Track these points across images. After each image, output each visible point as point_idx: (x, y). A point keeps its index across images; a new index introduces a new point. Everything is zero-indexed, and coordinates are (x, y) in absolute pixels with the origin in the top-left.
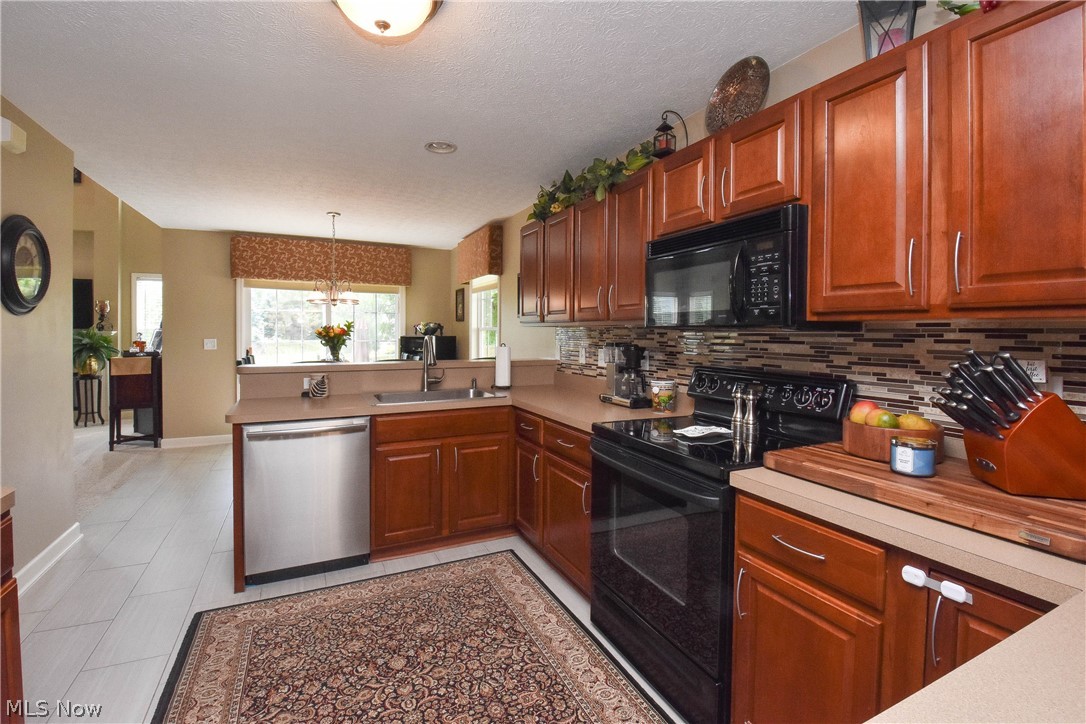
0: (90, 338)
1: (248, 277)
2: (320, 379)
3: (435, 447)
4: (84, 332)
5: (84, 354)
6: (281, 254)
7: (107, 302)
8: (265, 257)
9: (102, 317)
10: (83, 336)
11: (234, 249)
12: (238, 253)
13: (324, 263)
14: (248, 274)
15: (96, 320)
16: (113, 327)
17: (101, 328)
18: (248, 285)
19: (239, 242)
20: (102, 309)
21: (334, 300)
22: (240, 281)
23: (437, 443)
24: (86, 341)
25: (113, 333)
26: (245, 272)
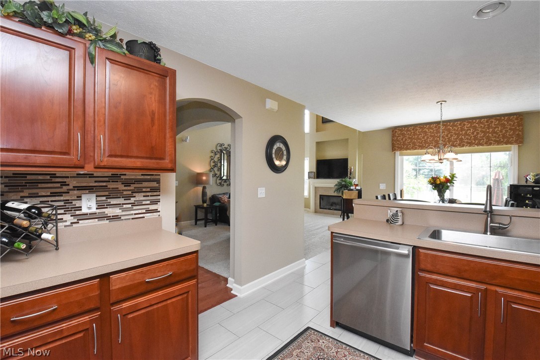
0: (346, 182)
1: (400, 150)
2: (395, 212)
3: (478, 290)
4: (344, 179)
5: (343, 189)
6: (419, 134)
7: (352, 167)
8: (409, 138)
9: (351, 173)
10: (342, 181)
11: (393, 136)
12: (395, 138)
13: (447, 136)
14: (401, 149)
15: (349, 175)
16: (354, 178)
17: (350, 178)
18: (401, 155)
19: (396, 132)
20: (351, 171)
21: (441, 159)
22: (398, 153)
23: (483, 287)
24: (343, 183)
25: (354, 180)
26: (398, 147)
